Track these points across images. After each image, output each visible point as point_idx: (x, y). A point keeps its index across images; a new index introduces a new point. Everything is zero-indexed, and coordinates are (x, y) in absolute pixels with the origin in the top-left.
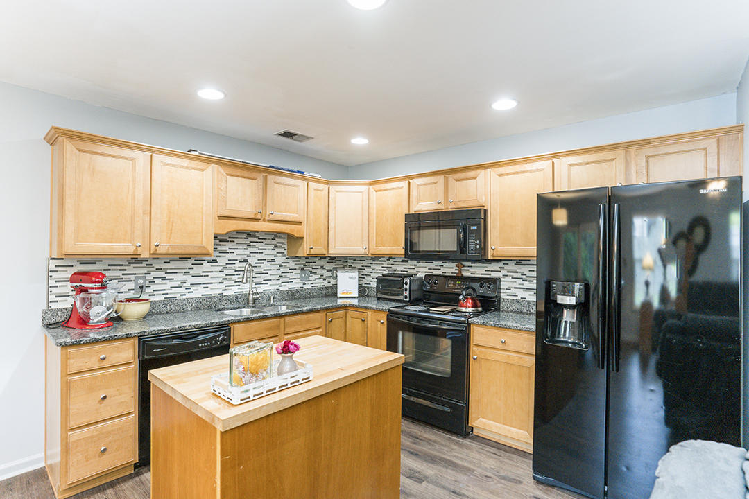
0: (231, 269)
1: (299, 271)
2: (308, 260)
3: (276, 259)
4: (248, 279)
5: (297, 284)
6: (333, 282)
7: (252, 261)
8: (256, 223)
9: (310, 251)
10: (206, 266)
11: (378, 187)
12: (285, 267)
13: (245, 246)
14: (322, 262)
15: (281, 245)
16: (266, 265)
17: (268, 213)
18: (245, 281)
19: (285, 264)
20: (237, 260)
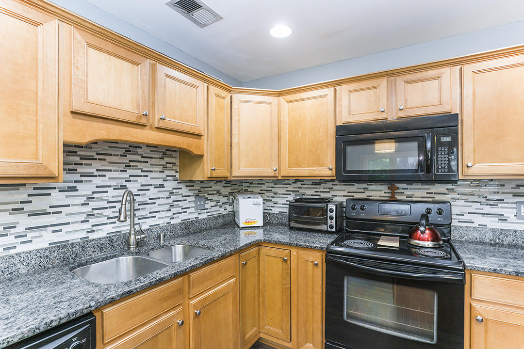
0: (101, 199)
1: (193, 199)
2: (203, 185)
3: (165, 184)
4: (128, 213)
5: (191, 215)
6: (229, 208)
7: (133, 187)
8: (139, 130)
9: (211, 173)
10: (57, 197)
11: (290, 97)
12: (177, 194)
13: (122, 167)
14: (218, 187)
15: (171, 165)
16: (153, 192)
17: (157, 117)
18: (122, 218)
19: (177, 191)
20: (110, 186)
